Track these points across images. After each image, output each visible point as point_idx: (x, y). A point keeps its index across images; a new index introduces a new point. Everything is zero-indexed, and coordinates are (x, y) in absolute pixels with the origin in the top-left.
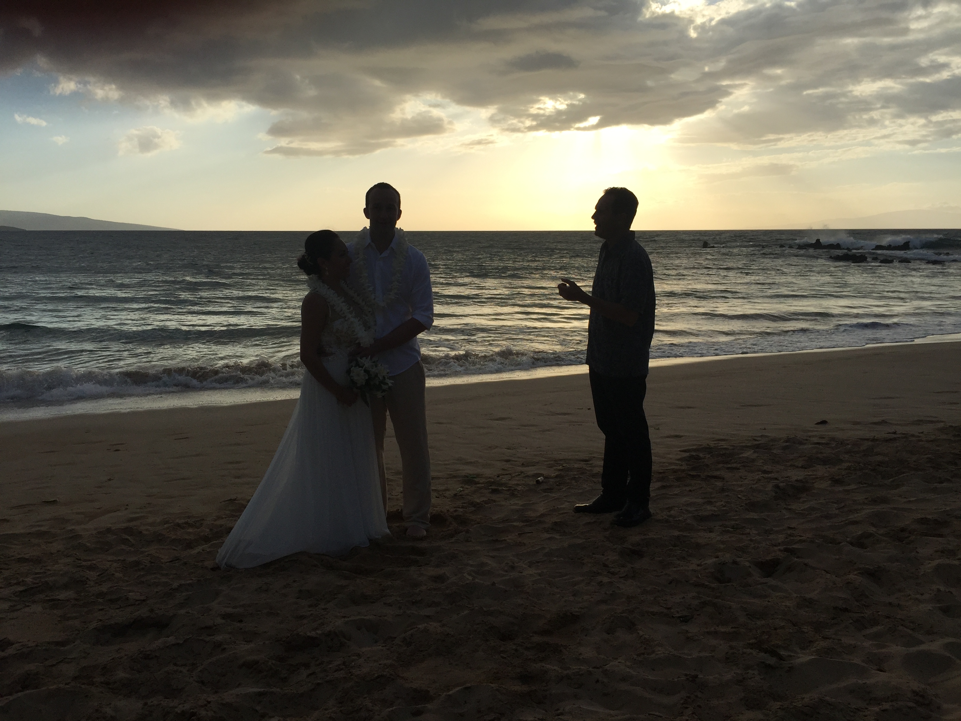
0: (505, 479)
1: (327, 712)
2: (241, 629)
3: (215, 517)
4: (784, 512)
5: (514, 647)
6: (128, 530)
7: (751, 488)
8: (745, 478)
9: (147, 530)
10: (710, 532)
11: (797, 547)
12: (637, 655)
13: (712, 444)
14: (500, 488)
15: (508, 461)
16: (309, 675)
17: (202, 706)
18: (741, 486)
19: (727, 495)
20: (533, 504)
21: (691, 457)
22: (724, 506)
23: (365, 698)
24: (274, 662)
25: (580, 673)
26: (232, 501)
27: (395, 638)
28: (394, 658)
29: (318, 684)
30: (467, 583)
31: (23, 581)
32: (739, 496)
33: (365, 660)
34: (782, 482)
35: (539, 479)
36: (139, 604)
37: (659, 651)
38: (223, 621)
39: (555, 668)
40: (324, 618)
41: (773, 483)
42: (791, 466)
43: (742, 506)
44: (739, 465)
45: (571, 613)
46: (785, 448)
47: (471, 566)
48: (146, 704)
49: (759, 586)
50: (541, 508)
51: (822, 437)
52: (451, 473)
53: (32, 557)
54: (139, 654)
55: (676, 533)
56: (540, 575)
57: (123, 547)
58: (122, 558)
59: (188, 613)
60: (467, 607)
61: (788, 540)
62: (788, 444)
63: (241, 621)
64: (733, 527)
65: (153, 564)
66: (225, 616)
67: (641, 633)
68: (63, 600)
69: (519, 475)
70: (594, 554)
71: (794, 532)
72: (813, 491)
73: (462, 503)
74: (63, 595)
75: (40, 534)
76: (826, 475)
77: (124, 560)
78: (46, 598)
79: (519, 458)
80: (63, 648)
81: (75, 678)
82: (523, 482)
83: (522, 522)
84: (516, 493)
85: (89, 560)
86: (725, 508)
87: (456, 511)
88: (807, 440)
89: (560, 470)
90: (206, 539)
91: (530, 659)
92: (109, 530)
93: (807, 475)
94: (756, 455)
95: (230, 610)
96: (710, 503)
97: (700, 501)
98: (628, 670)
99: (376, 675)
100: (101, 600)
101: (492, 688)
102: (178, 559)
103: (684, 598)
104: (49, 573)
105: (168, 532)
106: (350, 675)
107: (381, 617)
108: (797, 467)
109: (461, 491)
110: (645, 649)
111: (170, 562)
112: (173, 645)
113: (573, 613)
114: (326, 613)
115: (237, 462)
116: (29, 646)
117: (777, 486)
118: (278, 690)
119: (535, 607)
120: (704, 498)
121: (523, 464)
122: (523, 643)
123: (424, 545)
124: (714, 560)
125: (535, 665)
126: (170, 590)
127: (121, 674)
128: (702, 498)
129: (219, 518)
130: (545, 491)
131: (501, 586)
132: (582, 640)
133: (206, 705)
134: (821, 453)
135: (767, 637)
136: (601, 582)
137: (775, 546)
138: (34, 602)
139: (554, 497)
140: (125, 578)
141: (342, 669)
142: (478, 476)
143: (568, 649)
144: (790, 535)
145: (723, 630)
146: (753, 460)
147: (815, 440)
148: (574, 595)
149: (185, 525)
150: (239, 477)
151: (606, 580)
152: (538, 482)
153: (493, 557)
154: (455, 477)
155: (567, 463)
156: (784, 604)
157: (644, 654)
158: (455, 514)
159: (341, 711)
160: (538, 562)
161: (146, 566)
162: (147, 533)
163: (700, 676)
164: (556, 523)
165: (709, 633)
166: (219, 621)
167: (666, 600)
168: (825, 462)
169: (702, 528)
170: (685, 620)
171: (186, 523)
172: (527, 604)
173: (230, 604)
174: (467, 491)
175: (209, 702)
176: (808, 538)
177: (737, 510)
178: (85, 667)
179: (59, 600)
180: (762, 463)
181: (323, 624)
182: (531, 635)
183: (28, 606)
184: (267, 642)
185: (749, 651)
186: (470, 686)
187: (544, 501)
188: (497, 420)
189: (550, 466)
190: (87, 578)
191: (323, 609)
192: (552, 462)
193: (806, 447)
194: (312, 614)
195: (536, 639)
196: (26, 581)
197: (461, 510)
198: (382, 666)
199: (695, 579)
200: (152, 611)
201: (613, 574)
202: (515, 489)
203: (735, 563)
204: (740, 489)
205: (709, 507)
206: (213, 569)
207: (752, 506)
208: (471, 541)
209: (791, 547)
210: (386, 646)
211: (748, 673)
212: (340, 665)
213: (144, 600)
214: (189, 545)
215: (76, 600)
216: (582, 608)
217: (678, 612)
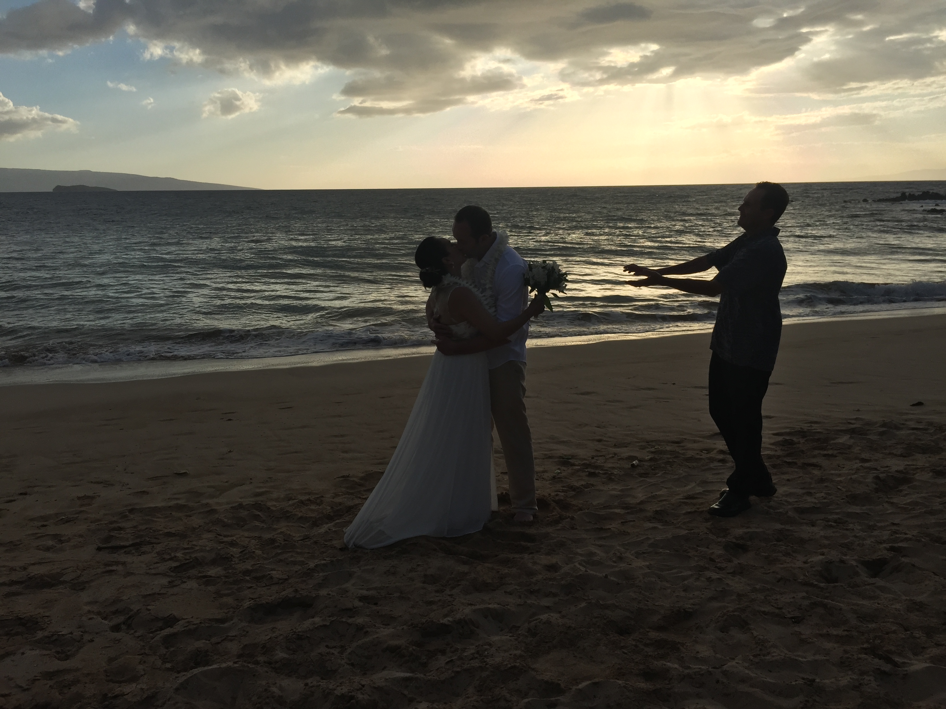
0: (600, 461)
1: (470, 699)
2: (378, 612)
3: (332, 495)
4: (886, 505)
5: (634, 643)
6: (257, 506)
7: (851, 479)
8: (842, 466)
9: (275, 506)
10: (813, 526)
11: (904, 546)
12: (753, 656)
13: (806, 427)
14: (597, 471)
15: (599, 441)
16: (447, 663)
17: (358, 690)
18: (840, 475)
19: (826, 486)
20: (631, 489)
21: (786, 440)
22: (825, 499)
23: (502, 688)
24: (414, 647)
25: (701, 673)
26: (345, 478)
27: (519, 627)
28: (523, 649)
29: (458, 672)
30: (581, 574)
31: (175, 557)
32: (839, 487)
33: (496, 650)
34: (882, 473)
35: (634, 462)
36: (281, 583)
37: (775, 652)
38: (361, 604)
39: (676, 666)
40: (452, 605)
41: (873, 473)
42: (890, 454)
43: (843, 499)
44: (835, 452)
45: (684, 610)
46: (882, 434)
47: (581, 555)
48: (306, 685)
49: (868, 587)
50: (640, 495)
51: (919, 422)
52: (546, 453)
53: (177, 532)
54: (293, 635)
55: (778, 526)
56: (648, 567)
57: (257, 523)
58: (257, 534)
59: (329, 594)
60: (584, 599)
61: (893, 537)
62: (884, 429)
63: (376, 604)
64: (835, 521)
65: (287, 542)
66: (362, 599)
67: (755, 633)
68: (214, 577)
69: (613, 457)
70: (698, 546)
71: (898, 528)
72: (915, 483)
73: (563, 487)
74: (213, 571)
75: (179, 508)
76: (927, 465)
77: (259, 537)
78: (200, 575)
79: (610, 437)
80: (222, 625)
81: (240, 656)
82: (618, 465)
83: (623, 509)
84: (613, 477)
85: (228, 536)
86: (826, 501)
87: (557, 495)
88: (903, 424)
89: (652, 452)
90: (329, 518)
91: (650, 655)
92: (241, 506)
93: (907, 465)
94: (852, 441)
95: (365, 593)
96: (810, 494)
97: (800, 491)
98: (747, 671)
99: (509, 666)
100: (248, 578)
101: (620, 684)
102: (309, 538)
103: (794, 597)
104: (197, 548)
105: (294, 509)
106: (484, 664)
107: (504, 606)
108: (896, 455)
109: (559, 473)
110: (761, 650)
111: (301, 540)
112: (321, 626)
113: (686, 610)
114: (452, 599)
115: (342, 436)
116: (195, 623)
117: (877, 478)
118: (422, 676)
119: (648, 601)
120: (803, 488)
121: (615, 445)
122: (641, 639)
123: (532, 531)
124: (821, 557)
125: (656, 663)
126: (307, 570)
127: (280, 655)
128: (801, 488)
129: (336, 495)
130: (641, 475)
131: (611, 578)
132: (698, 638)
133: (361, 689)
134: (920, 440)
135: (879, 641)
136: (710, 578)
137: (881, 543)
138: (189, 578)
139: (652, 482)
140: (265, 556)
141: (477, 658)
142: (573, 457)
143: (685, 647)
144: (895, 532)
145: (835, 633)
146: (850, 447)
147: (912, 424)
148: (684, 591)
149: (307, 502)
150: (346, 452)
151: (715, 576)
152: (633, 465)
153: (600, 546)
154: (550, 457)
155: (659, 445)
156: (893, 606)
157: (759, 655)
158: (557, 498)
159: (482, 700)
160: (644, 553)
161: (281, 543)
162: (274, 509)
163: (817, 680)
164: (656, 512)
165: (822, 635)
166: (357, 603)
167: (777, 600)
168: (925, 450)
169: (804, 521)
170: (797, 621)
171: (309, 500)
172: (640, 599)
173: (363, 586)
174: (564, 474)
175: (363, 686)
176: (913, 535)
177: (839, 502)
178: (246, 645)
179: (211, 576)
180: (860, 450)
181: (453, 612)
182: (648, 630)
183: (185, 582)
184: (405, 627)
185: (863, 656)
186: (597, 681)
187: (641, 486)
188: (582, 394)
189: (643, 448)
190: (232, 555)
191: (449, 595)
192: (643, 444)
193: (903, 432)
194: (440, 600)
195: (653, 635)
196: (178, 557)
197: (562, 494)
198: (512, 656)
199: (802, 577)
200: (296, 591)
201: (720, 569)
202: (612, 473)
203: (842, 561)
204: (839, 479)
205: (809, 499)
206: (341, 549)
207: (853, 499)
208: (576, 529)
209: (896, 545)
210: (513, 636)
211: (864, 679)
212: (474, 653)
213: (286, 579)
214: (315, 523)
215: (226, 577)
216: (694, 605)
217: (789, 612)
